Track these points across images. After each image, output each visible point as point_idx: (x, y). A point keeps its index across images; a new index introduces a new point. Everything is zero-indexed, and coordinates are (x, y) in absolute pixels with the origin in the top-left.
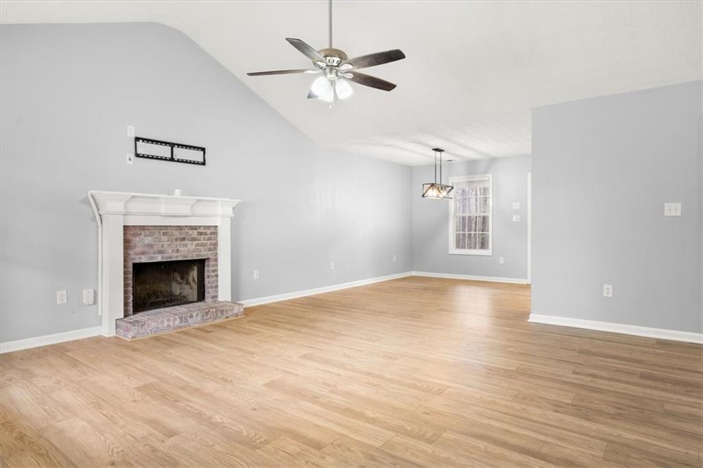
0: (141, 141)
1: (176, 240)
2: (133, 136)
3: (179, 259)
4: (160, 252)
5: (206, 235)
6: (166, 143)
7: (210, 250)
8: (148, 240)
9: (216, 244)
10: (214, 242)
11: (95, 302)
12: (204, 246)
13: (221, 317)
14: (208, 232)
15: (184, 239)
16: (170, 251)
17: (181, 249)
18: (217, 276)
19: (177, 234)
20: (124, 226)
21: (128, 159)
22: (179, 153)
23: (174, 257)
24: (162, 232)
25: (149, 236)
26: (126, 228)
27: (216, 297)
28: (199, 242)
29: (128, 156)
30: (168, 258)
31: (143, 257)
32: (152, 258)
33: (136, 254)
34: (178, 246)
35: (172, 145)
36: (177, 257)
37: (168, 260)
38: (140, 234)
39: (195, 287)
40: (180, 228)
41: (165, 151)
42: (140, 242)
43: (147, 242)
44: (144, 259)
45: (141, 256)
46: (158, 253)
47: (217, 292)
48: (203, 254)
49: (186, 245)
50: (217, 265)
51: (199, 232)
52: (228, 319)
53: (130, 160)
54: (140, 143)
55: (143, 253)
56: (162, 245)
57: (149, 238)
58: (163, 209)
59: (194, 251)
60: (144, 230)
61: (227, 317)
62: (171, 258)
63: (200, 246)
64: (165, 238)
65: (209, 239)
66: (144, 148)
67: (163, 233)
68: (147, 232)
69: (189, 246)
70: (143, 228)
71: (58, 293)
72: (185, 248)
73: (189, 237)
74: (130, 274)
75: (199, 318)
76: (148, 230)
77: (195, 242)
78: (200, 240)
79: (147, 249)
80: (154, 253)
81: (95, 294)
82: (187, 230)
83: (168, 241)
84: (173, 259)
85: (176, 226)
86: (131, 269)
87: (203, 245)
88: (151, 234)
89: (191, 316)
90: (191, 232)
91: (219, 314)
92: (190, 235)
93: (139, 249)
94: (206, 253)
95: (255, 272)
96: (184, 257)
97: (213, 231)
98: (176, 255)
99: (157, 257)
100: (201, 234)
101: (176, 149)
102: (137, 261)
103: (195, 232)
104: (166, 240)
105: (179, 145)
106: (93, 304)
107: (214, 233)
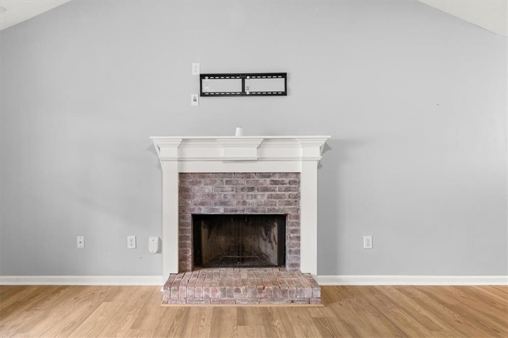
0: (207, 77)
1: (242, 189)
2: (198, 74)
3: (245, 213)
4: (223, 203)
5: (283, 184)
6: (235, 76)
7: (289, 203)
8: (208, 189)
9: (297, 197)
10: (296, 193)
11: (160, 251)
12: (280, 198)
13: (281, 300)
14: (287, 180)
15: (252, 189)
16: (235, 202)
17: (249, 201)
18: (298, 238)
19: (243, 182)
20: (180, 173)
21: (192, 100)
22: (253, 85)
23: (240, 211)
24: (225, 180)
25: (210, 184)
26: (182, 175)
27: (298, 265)
28: (273, 193)
29: (193, 96)
30: (232, 211)
31: (203, 208)
32: (213, 210)
33: (195, 205)
34: (245, 198)
35: (243, 77)
36: (243, 210)
37: (232, 213)
38: (200, 182)
39: (276, 247)
40: (247, 175)
41: (234, 85)
42: (199, 191)
43: (207, 191)
44: (204, 211)
45: (201, 207)
46: (220, 205)
47: (299, 259)
48: (279, 208)
49: (255, 197)
50: (298, 224)
51: (272, 181)
52: (292, 305)
53: (195, 100)
54: (206, 81)
55: (203, 204)
56: (225, 195)
57: (210, 187)
58: (222, 153)
59: (266, 204)
60: (203, 178)
61: (292, 302)
62: (236, 211)
63: (274, 198)
64: (228, 188)
65: (287, 190)
66: (210, 85)
67: (227, 181)
68: (208, 180)
69: (259, 197)
70: (203, 175)
71: (128, 237)
72: (254, 200)
73: (260, 186)
74: (188, 226)
75: (249, 295)
76: (209, 177)
77: (267, 193)
78: (274, 191)
79: (208, 200)
80: (215, 204)
81: (160, 242)
82: (256, 178)
83: (233, 191)
84: (238, 213)
85: (242, 173)
86: (189, 220)
87: (278, 197)
88: (213, 183)
89: (238, 291)
90: (262, 180)
91: (279, 295)
92: (262, 184)
93: (198, 199)
94: (282, 207)
95: (365, 238)
96: (253, 211)
97: (294, 180)
98: (241, 207)
99: (219, 209)
100: (275, 183)
101: (248, 82)
102: (197, 212)
103: (268, 180)
104: (230, 189)
105: (252, 75)
106: (157, 252)
107: (295, 182)
